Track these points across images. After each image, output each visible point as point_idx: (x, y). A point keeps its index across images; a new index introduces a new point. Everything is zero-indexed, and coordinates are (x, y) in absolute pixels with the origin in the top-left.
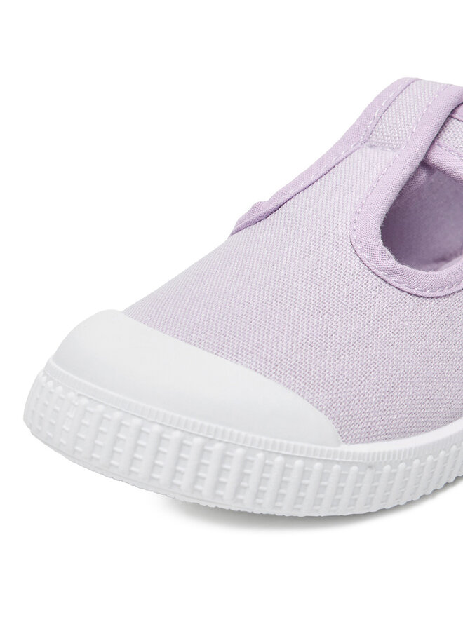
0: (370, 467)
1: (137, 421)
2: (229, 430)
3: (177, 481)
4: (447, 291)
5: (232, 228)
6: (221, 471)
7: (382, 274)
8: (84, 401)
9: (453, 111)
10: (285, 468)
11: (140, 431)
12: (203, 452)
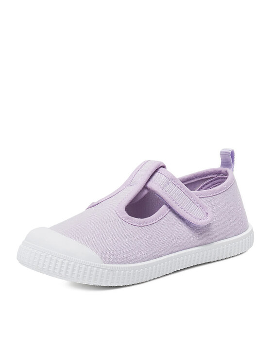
0: (112, 271)
1: (45, 254)
2: (72, 258)
3: (55, 271)
4: (145, 225)
5: (87, 207)
6: (67, 268)
7: (123, 219)
8: (31, 249)
9: (157, 170)
10: (85, 269)
11: (46, 257)
12: (62, 263)
